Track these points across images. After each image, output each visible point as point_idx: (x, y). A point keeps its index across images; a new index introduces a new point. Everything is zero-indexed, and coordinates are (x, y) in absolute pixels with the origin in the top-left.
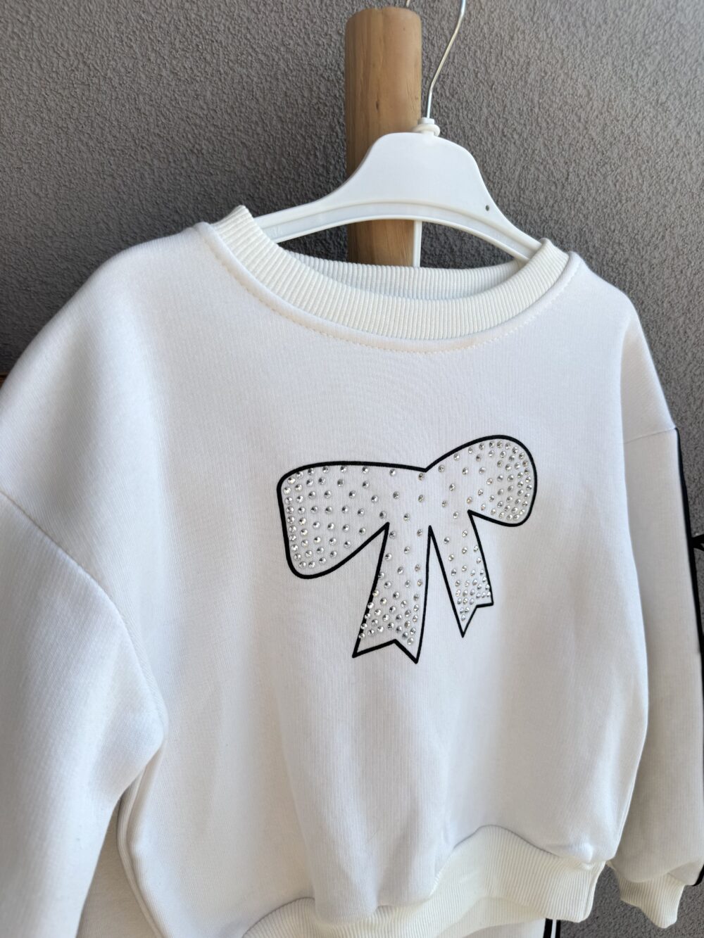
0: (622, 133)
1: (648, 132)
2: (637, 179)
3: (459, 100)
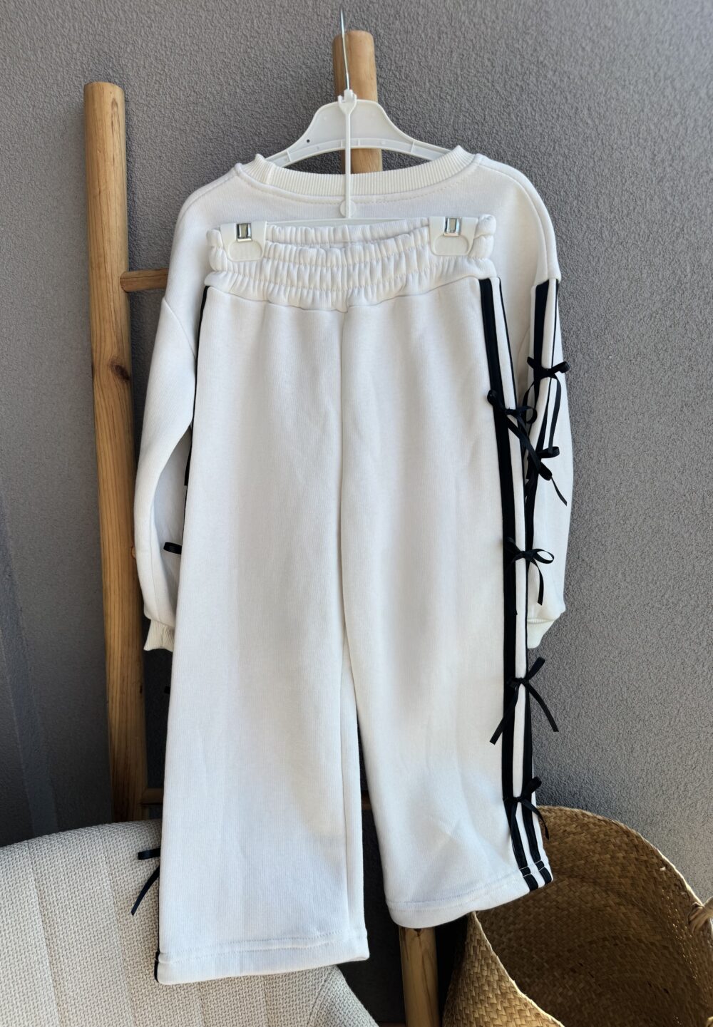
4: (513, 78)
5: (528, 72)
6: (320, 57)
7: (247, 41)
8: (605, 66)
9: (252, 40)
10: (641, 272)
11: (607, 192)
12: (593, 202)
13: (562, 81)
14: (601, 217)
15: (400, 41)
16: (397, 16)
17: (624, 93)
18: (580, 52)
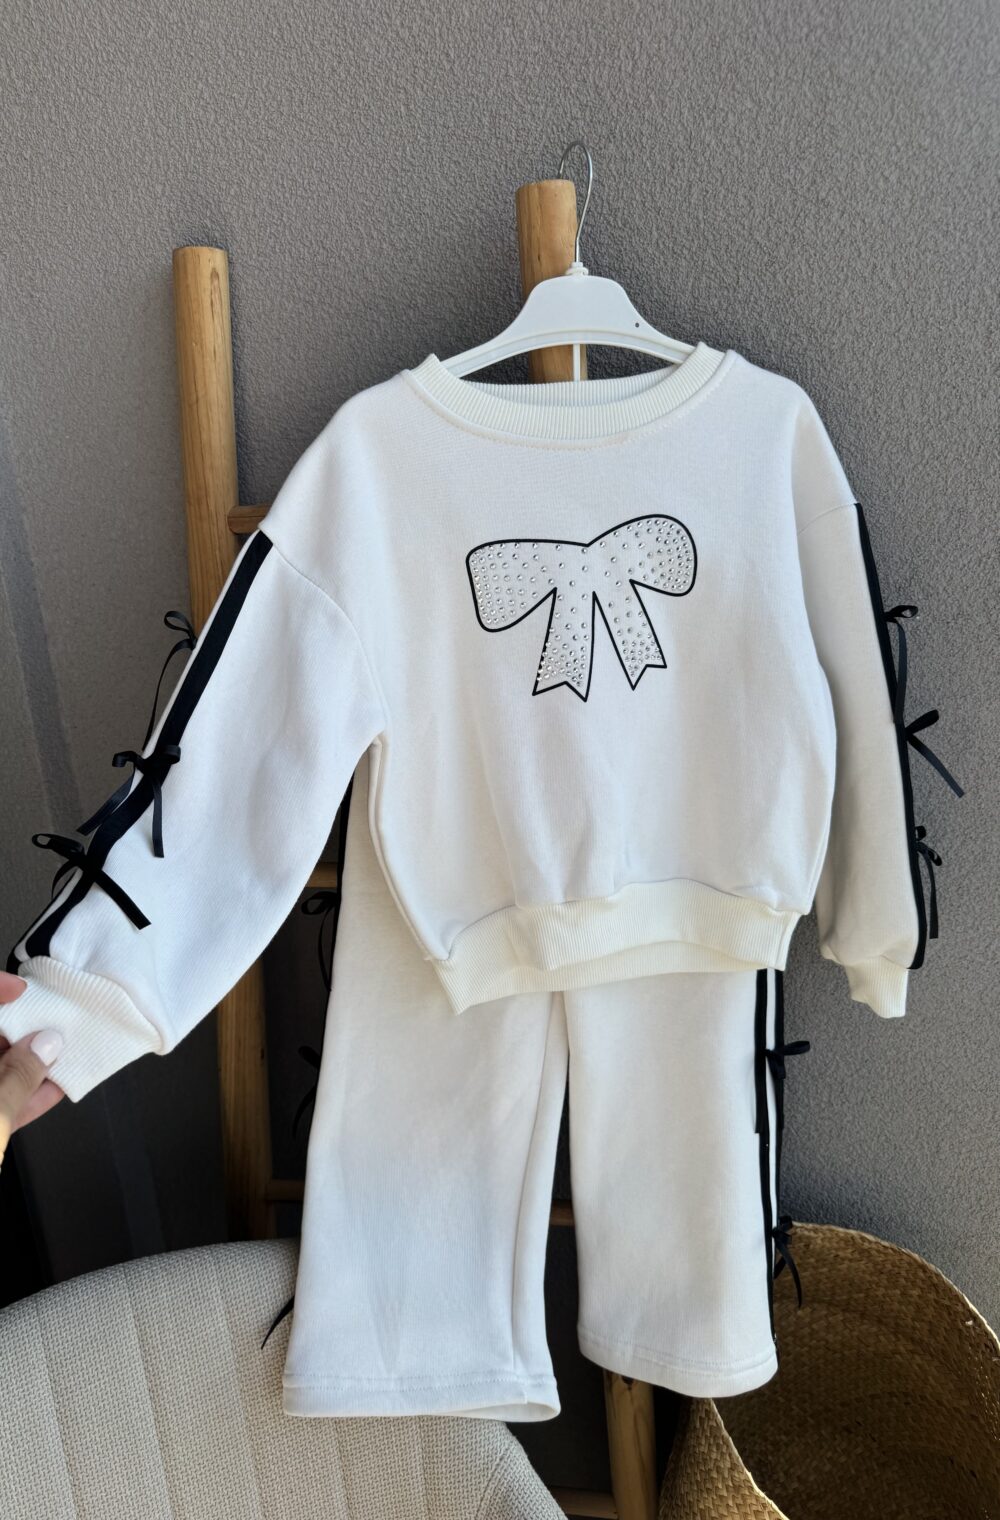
0: (786, 233)
1: (813, 228)
2: (807, 273)
3: (631, 229)
4: (781, 223)
5: (802, 214)
6: (500, 196)
7: (397, 176)
8: (918, 203)
9: (403, 174)
10: (966, 498)
11: (918, 385)
12: (897, 399)
13: (852, 226)
14: (908, 420)
15: (615, 173)
16: (611, 137)
17: (946, 243)
18: (881, 183)
